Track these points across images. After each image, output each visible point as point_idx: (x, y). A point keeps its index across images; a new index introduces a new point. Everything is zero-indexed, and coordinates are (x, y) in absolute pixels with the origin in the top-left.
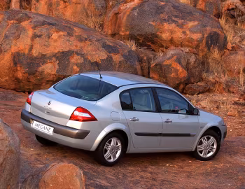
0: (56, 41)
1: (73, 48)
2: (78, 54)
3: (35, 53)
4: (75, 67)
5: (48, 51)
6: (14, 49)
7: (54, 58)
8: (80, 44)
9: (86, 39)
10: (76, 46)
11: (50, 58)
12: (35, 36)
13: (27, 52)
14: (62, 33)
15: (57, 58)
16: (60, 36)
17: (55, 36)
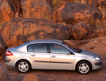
0: (32, 28)
1: (40, 29)
2: (42, 31)
3: (25, 34)
4: (42, 37)
5: (30, 32)
6: (17, 34)
7: (33, 35)
8: (42, 27)
9: (44, 25)
10: (41, 28)
11: (31, 35)
12: (24, 27)
13: (22, 34)
14: (34, 24)
15: (34, 34)
16: (34, 26)
17: (32, 26)
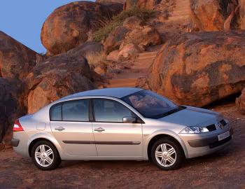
0: (204, 56)
1: (222, 58)
2: (226, 63)
3: (188, 72)
4: (225, 76)
5: (199, 67)
6: (171, 72)
7: (204, 73)
8: (228, 53)
10: (224, 55)
11: (201, 73)
12: (186, 56)
13: (181, 72)
14: (211, 47)
15: (207, 71)
16: (208, 50)
17: (203, 51)
